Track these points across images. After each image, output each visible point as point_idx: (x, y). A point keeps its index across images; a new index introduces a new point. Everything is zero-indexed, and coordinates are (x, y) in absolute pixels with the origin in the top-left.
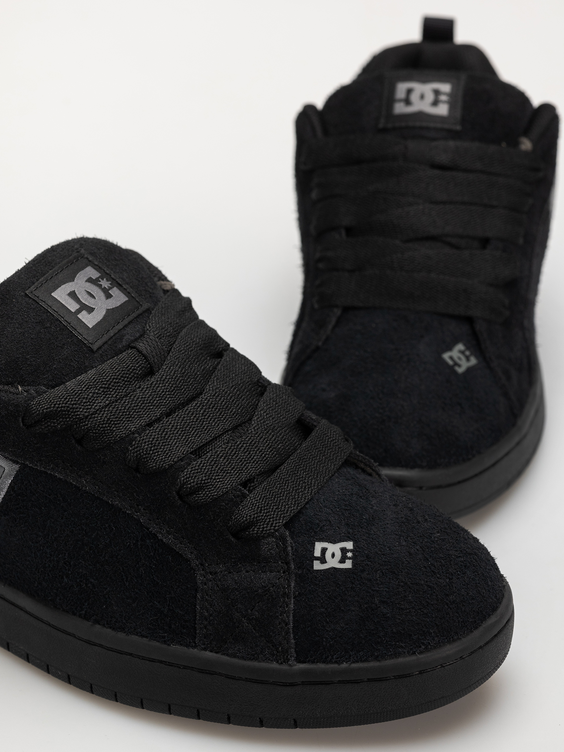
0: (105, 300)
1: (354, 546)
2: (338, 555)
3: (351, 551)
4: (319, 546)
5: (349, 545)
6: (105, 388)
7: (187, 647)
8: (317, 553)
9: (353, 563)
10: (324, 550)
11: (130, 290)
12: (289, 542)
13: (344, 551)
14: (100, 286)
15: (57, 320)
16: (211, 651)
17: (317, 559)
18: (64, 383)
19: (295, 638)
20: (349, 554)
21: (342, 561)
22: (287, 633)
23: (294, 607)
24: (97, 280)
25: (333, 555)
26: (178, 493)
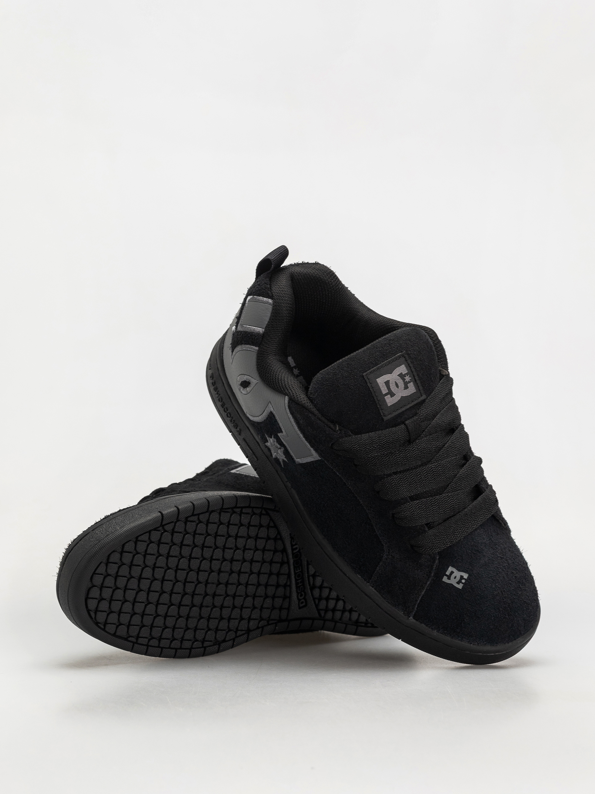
0: (403, 389)
1: (468, 577)
2: (458, 578)
3: (465, 579)
4: (450, 569)
5: (466, 576)
6: (381, 446)
7: (364, 580)
8: (448, 573)
9: (463, 586)
10: (452, 573)
11: (419, 384)
12: (436, 563)
13: (462, 577)
14: (404, 380)
15: (373, 397)
16: (375, 589)
17: (446, 575)
18: (361, 434)
19: (417, 609)
20: (463, 581)
21: (458, 583)
22: (415, 605)
23: (424, 594)
24: (405, 375)
25: (455, 578)
26: (393, 514)
